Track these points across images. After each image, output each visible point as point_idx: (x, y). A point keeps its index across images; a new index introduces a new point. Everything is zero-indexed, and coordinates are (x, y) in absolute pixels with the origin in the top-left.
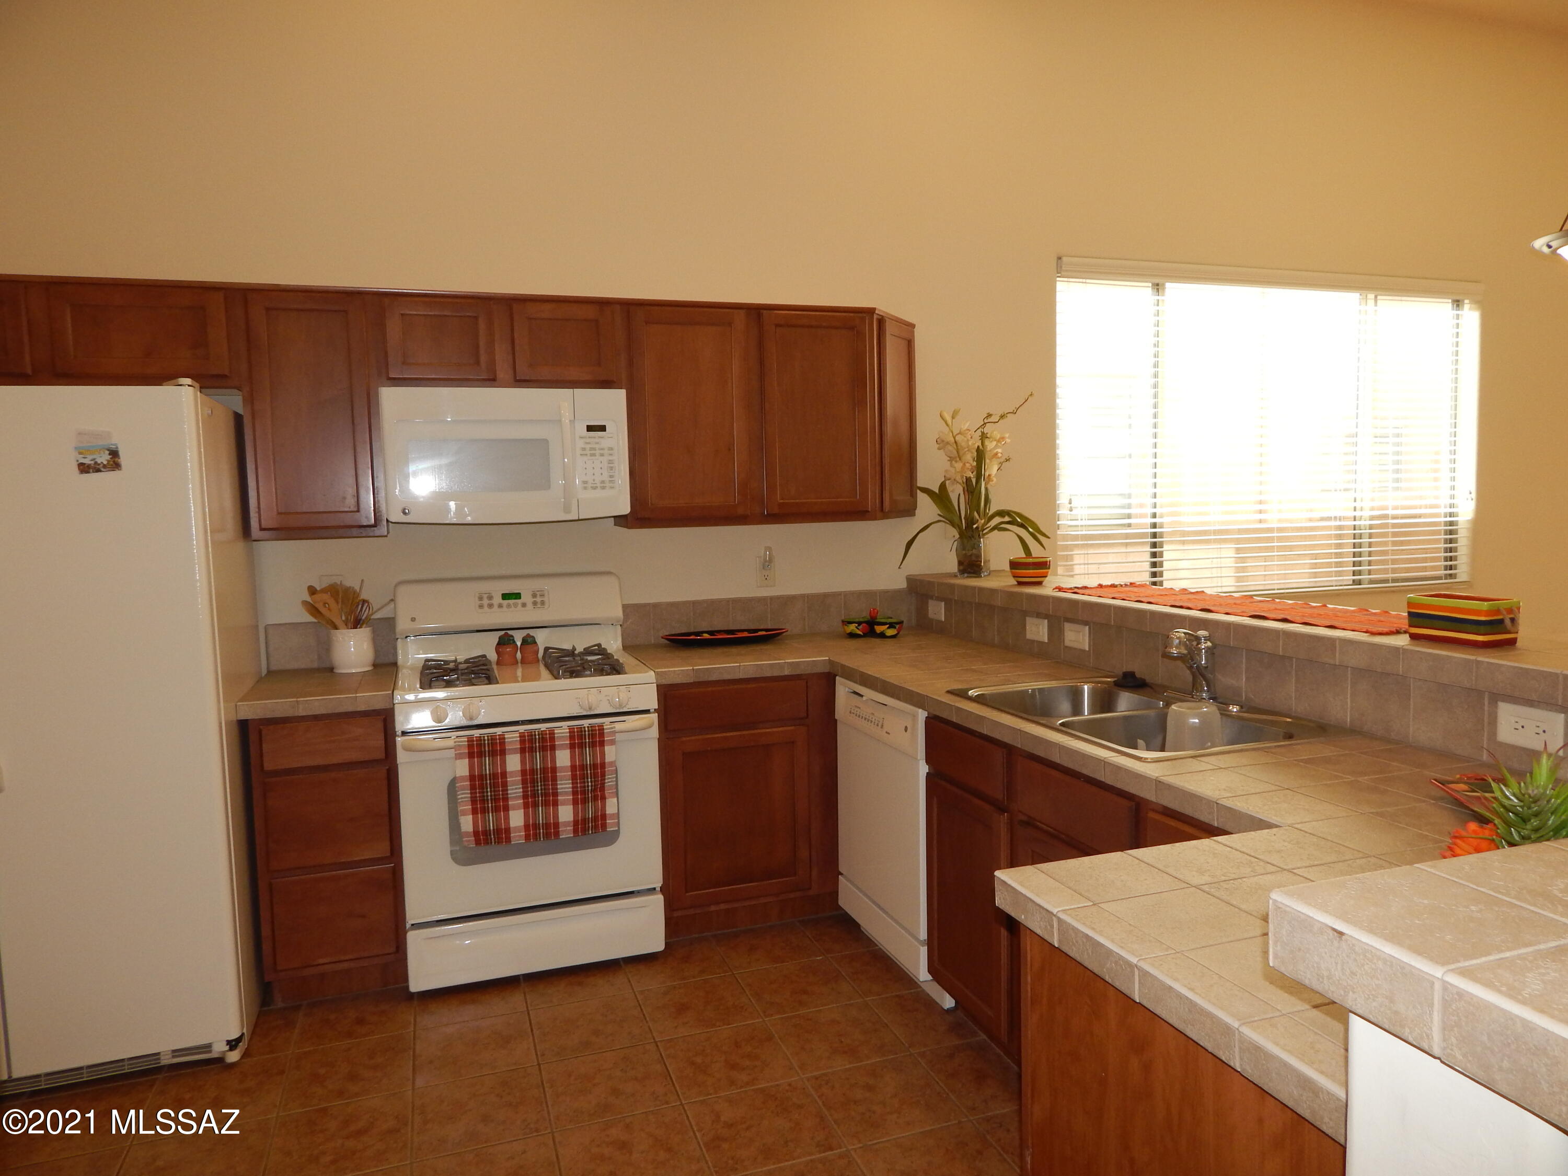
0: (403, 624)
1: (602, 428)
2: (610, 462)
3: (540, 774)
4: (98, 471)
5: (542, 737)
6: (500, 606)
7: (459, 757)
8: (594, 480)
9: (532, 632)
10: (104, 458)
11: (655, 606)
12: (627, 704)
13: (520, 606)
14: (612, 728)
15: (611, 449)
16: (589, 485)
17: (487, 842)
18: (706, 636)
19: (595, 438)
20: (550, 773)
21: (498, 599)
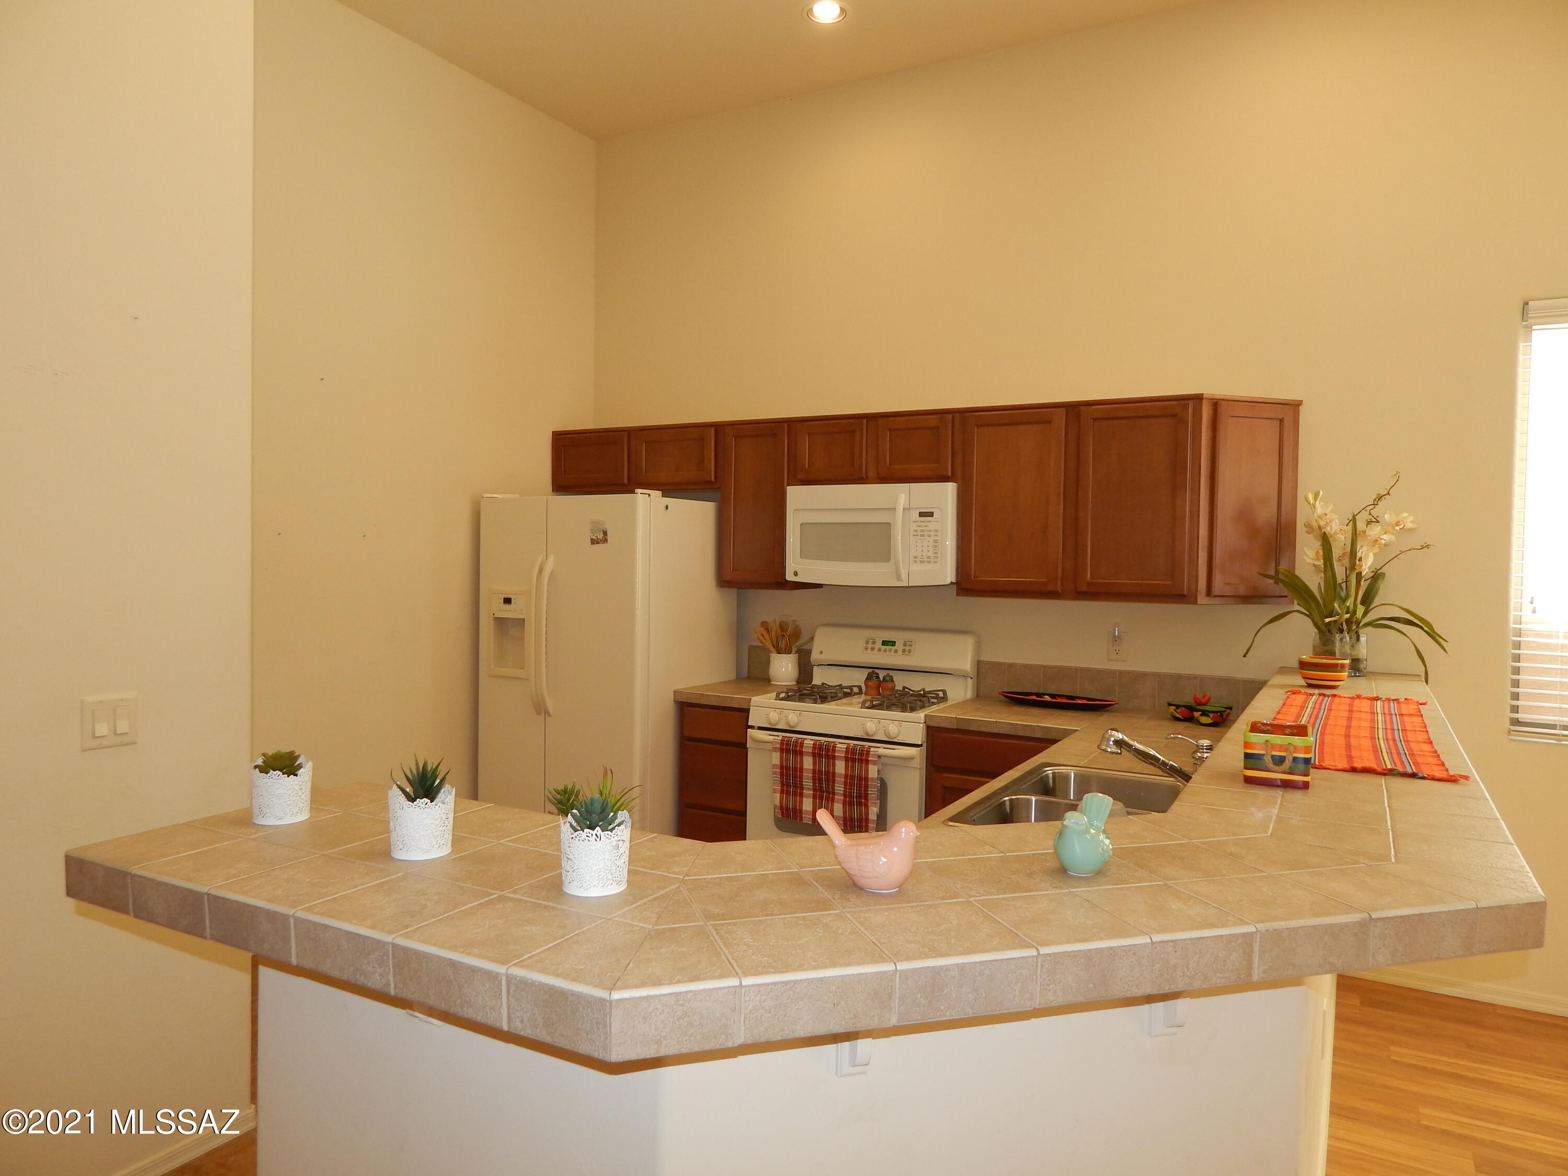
0: (815, 656)
1: (931, 514)
2: (936, 541)
3: (825, 775)
4: (598, 543)
5: (828, 748)
6: (879, 650)
7: (774, 749)
8: (922, 556)
9: (891, 673)
10: (601, 536)
11: (1010, 665)
12: (898, 736)
13: (893, 650)
14: (875, 752)
15: (936, 531)
16: (919, 559)
17: (788, 816)
18: (1047, 698)
19: (924, 522)
20: (830, 776)
21: (879, 645)
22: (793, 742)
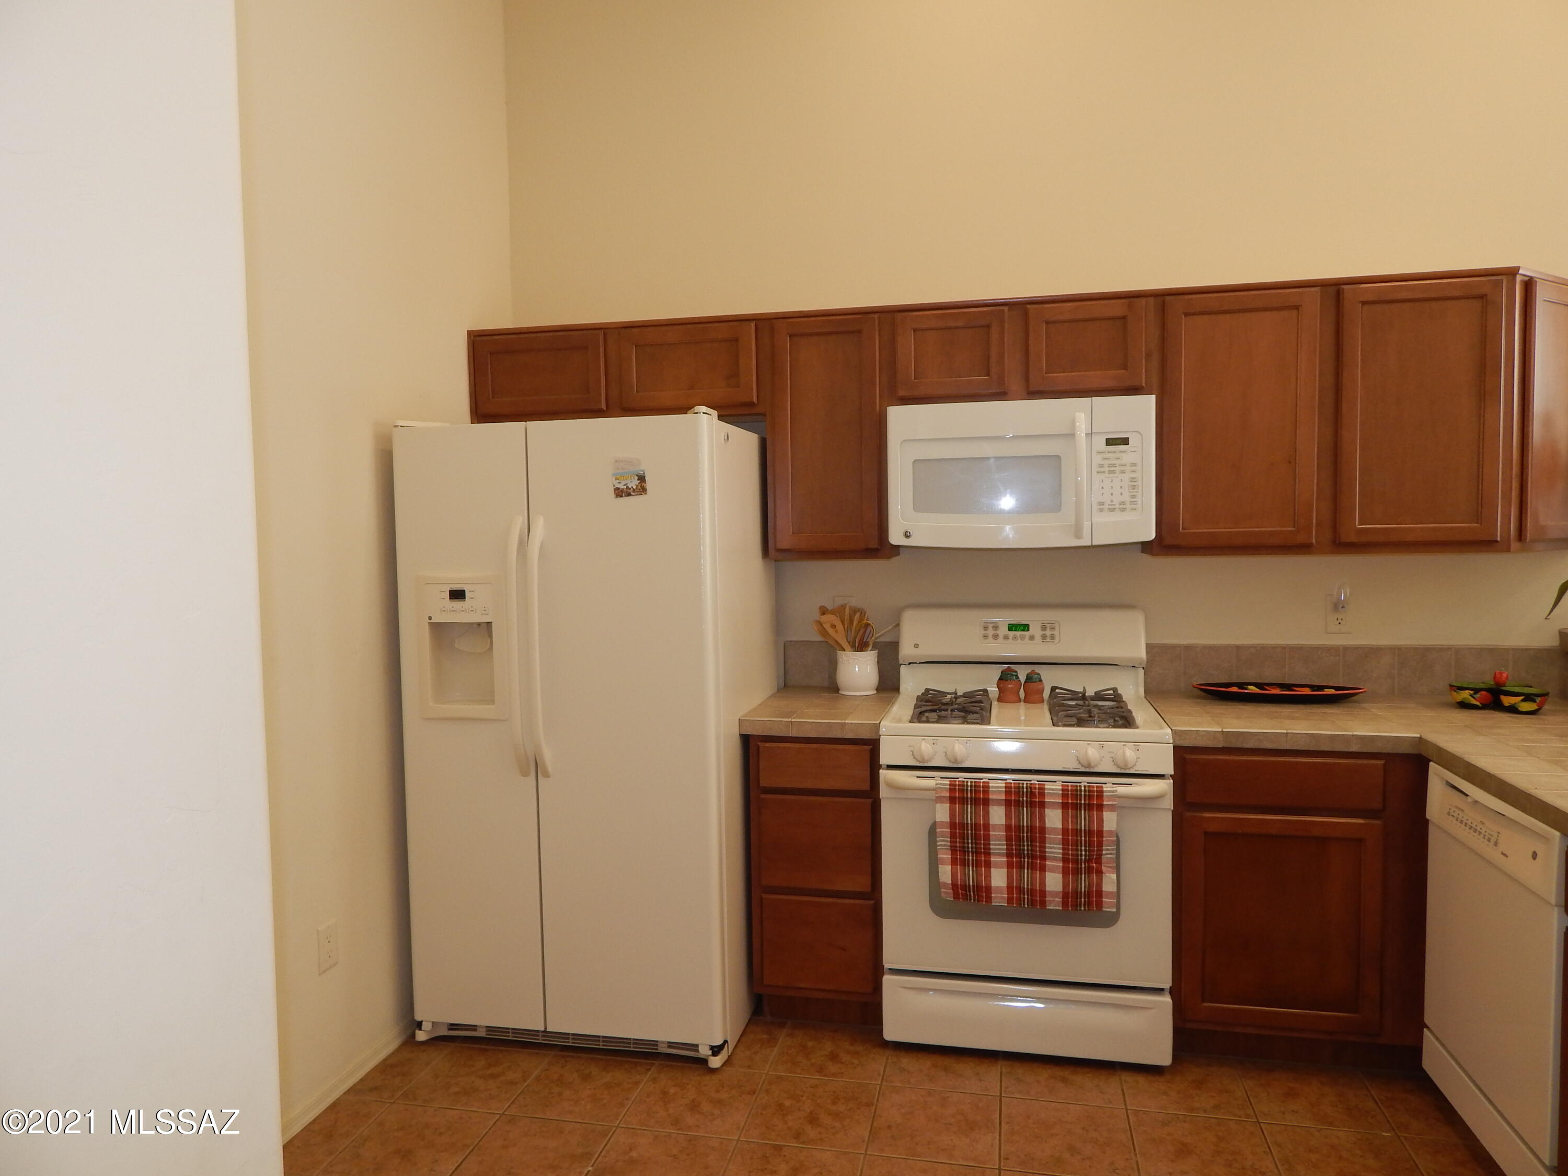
0: (906, 650)
1: (1125, 441)
2: (1133, 480)
3: (1027, 833)
4: (629, 495)
5: (1031, 792)
6: (1006, 637)
7: (939, 799)
8: (1112, 501)
9: (1038, 669)
10: (634, 483)
11: (1188, 648)
12: (1135, 765)
13: (1027, 637)
14: (1112, 791)
15: (1134, 465)
16: (1106, 507)
17: (966, 897)
18: (1252, 689)
19: (1115, 452)
20: (1038, 834)
21: (1003, 630)
22: (971, 786)
